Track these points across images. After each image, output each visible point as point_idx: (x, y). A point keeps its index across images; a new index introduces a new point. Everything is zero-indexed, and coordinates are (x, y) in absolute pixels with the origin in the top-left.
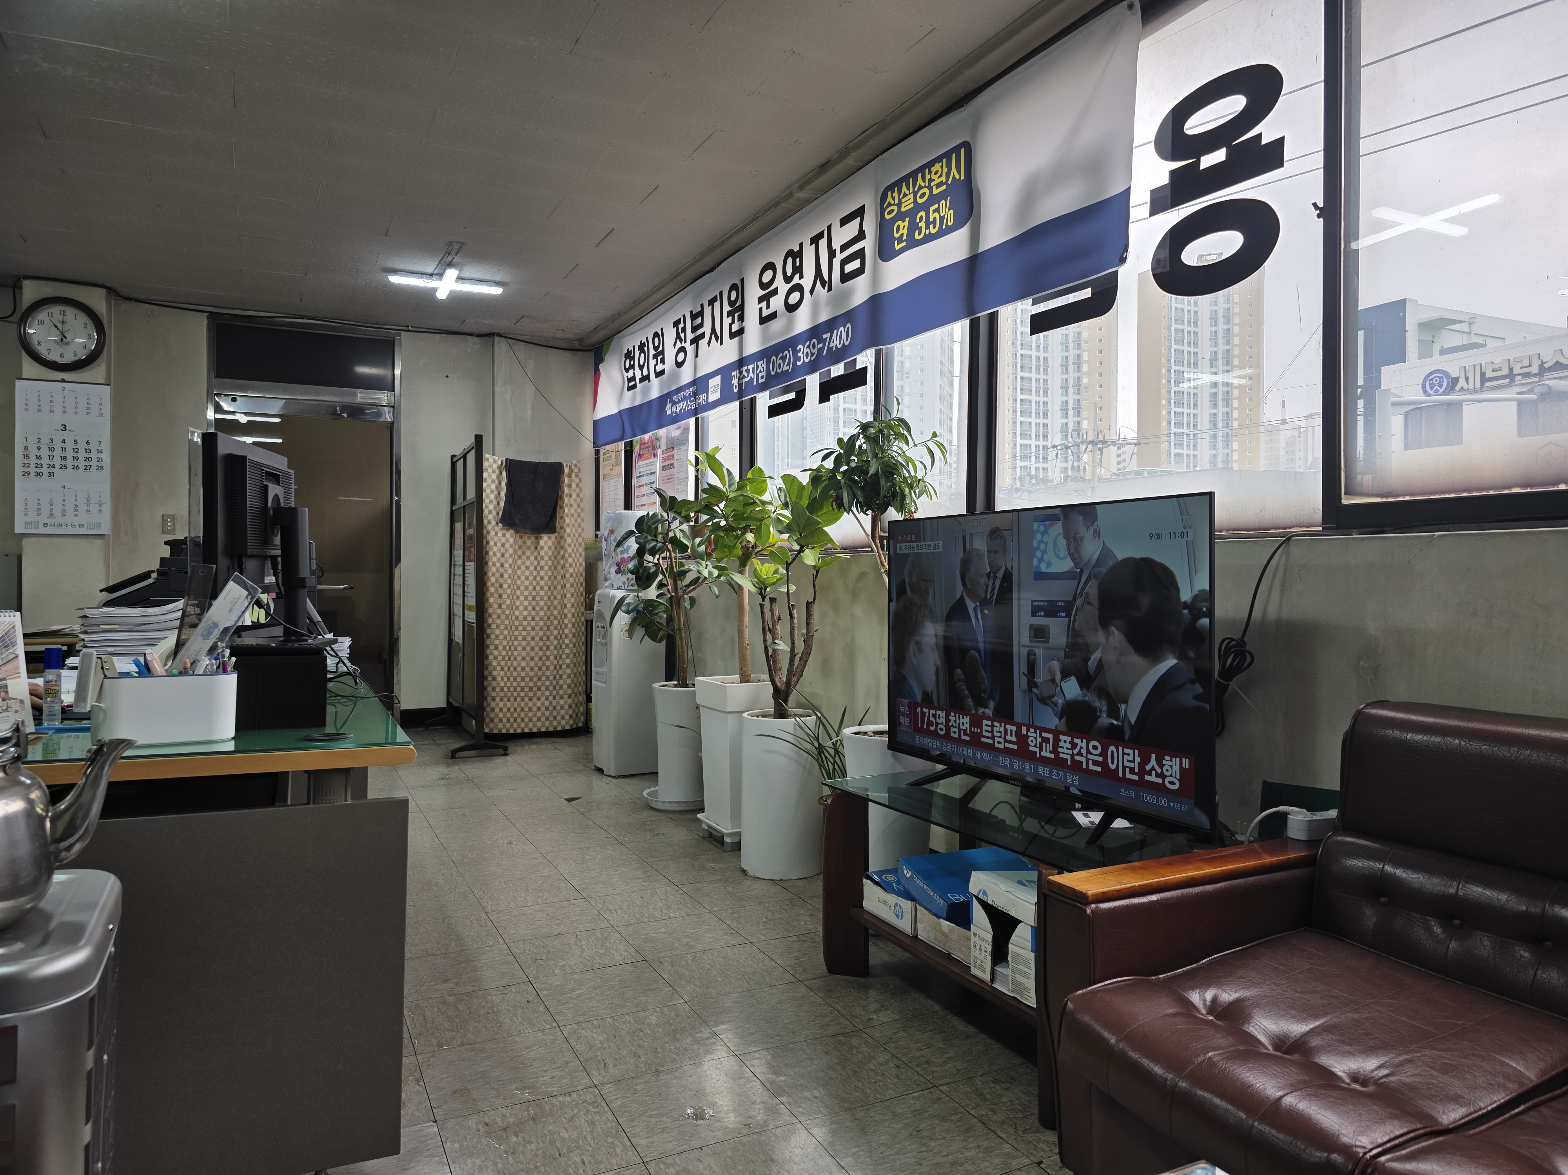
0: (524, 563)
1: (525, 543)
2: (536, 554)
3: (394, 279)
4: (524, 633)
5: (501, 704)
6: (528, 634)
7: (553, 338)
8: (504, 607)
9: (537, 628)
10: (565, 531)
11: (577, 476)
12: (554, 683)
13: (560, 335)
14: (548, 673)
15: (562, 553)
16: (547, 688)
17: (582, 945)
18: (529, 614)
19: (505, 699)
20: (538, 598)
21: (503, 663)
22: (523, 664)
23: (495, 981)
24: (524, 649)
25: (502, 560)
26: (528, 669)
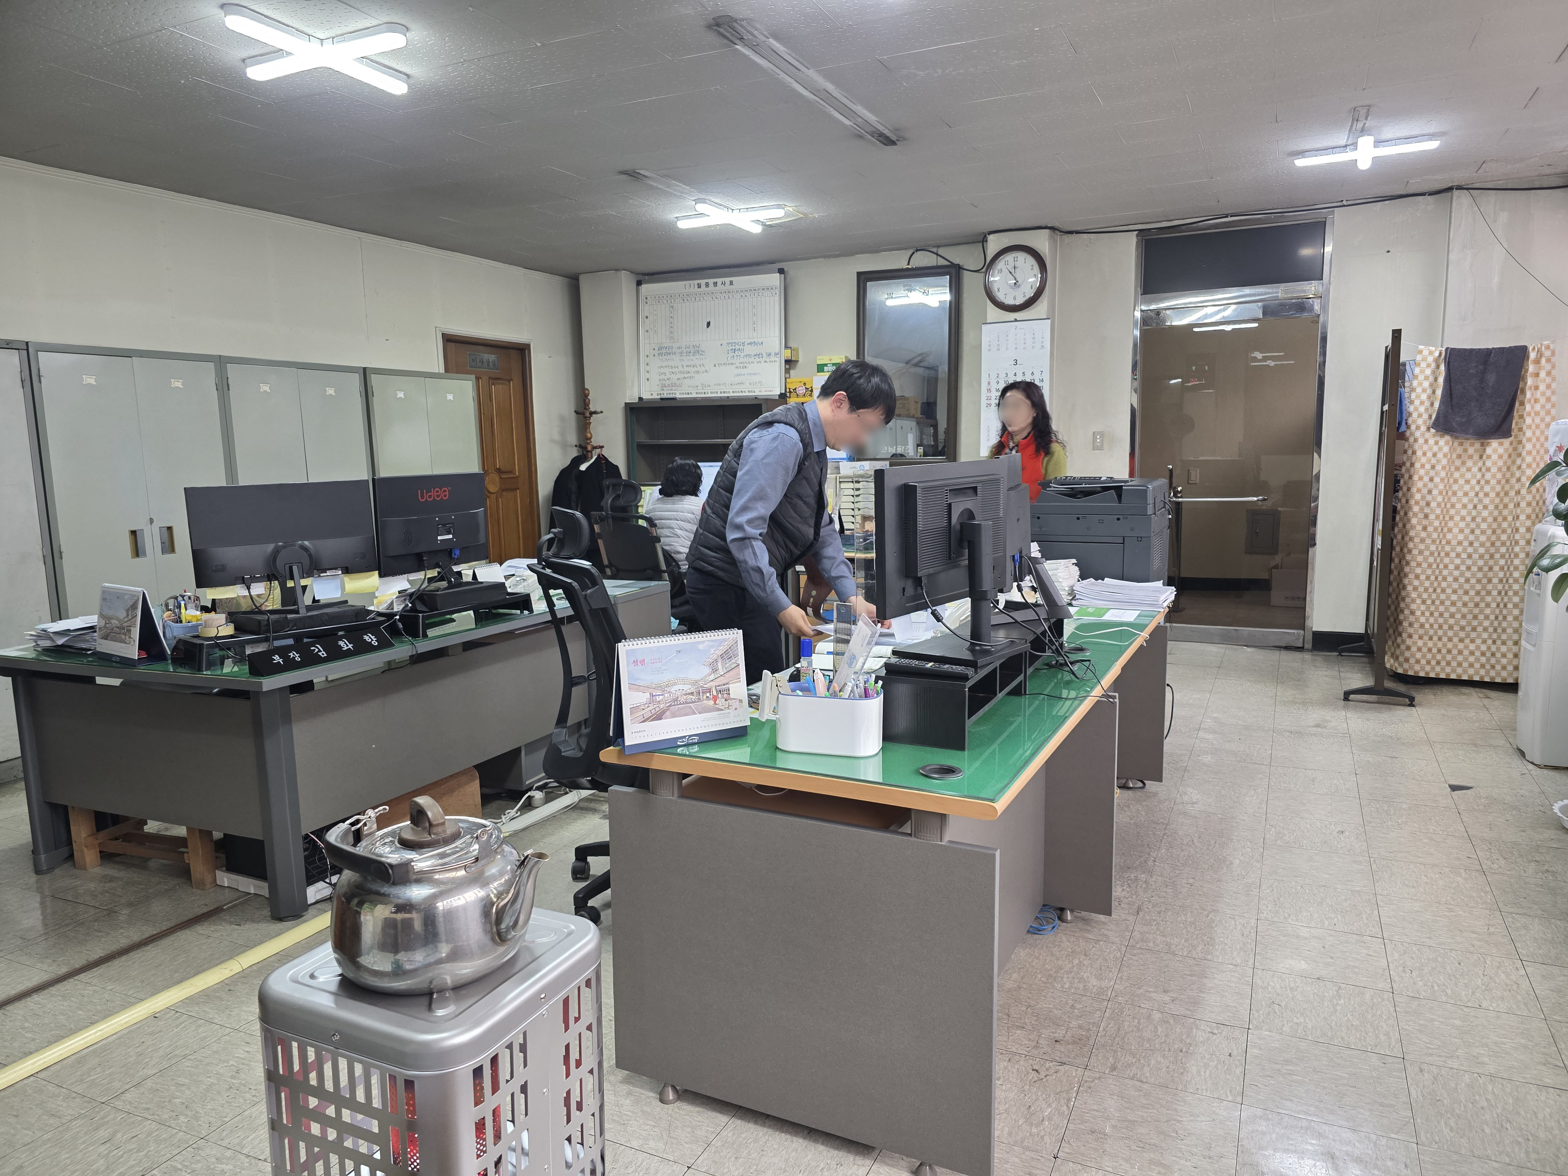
0: (1462, 476)
1: (1465, 451)
2: (1480, 464)
3: (1300, 163)
4: (1458, 561)
5: (1420, 643)
6: (1463, 562)
7: (1539, 175)
8: (1430, 529)
9: (1475, 556)
10: (1524, 434)
11: (1548, 360)
12: (1496, 624)
13: (1548, 171)
14: (1488, 611)
15: (1519, 462)
16: (1485, 629)
17: (1338, 1004)
18: (1466, 538)
19: (1426, 638)
20: (1479, 520)
21: (1425, 596)
22: (1454, 597)
23: (1213, 1012)
24: (1456, 579)
25: (1432, 473)
26: (1459, 604)
